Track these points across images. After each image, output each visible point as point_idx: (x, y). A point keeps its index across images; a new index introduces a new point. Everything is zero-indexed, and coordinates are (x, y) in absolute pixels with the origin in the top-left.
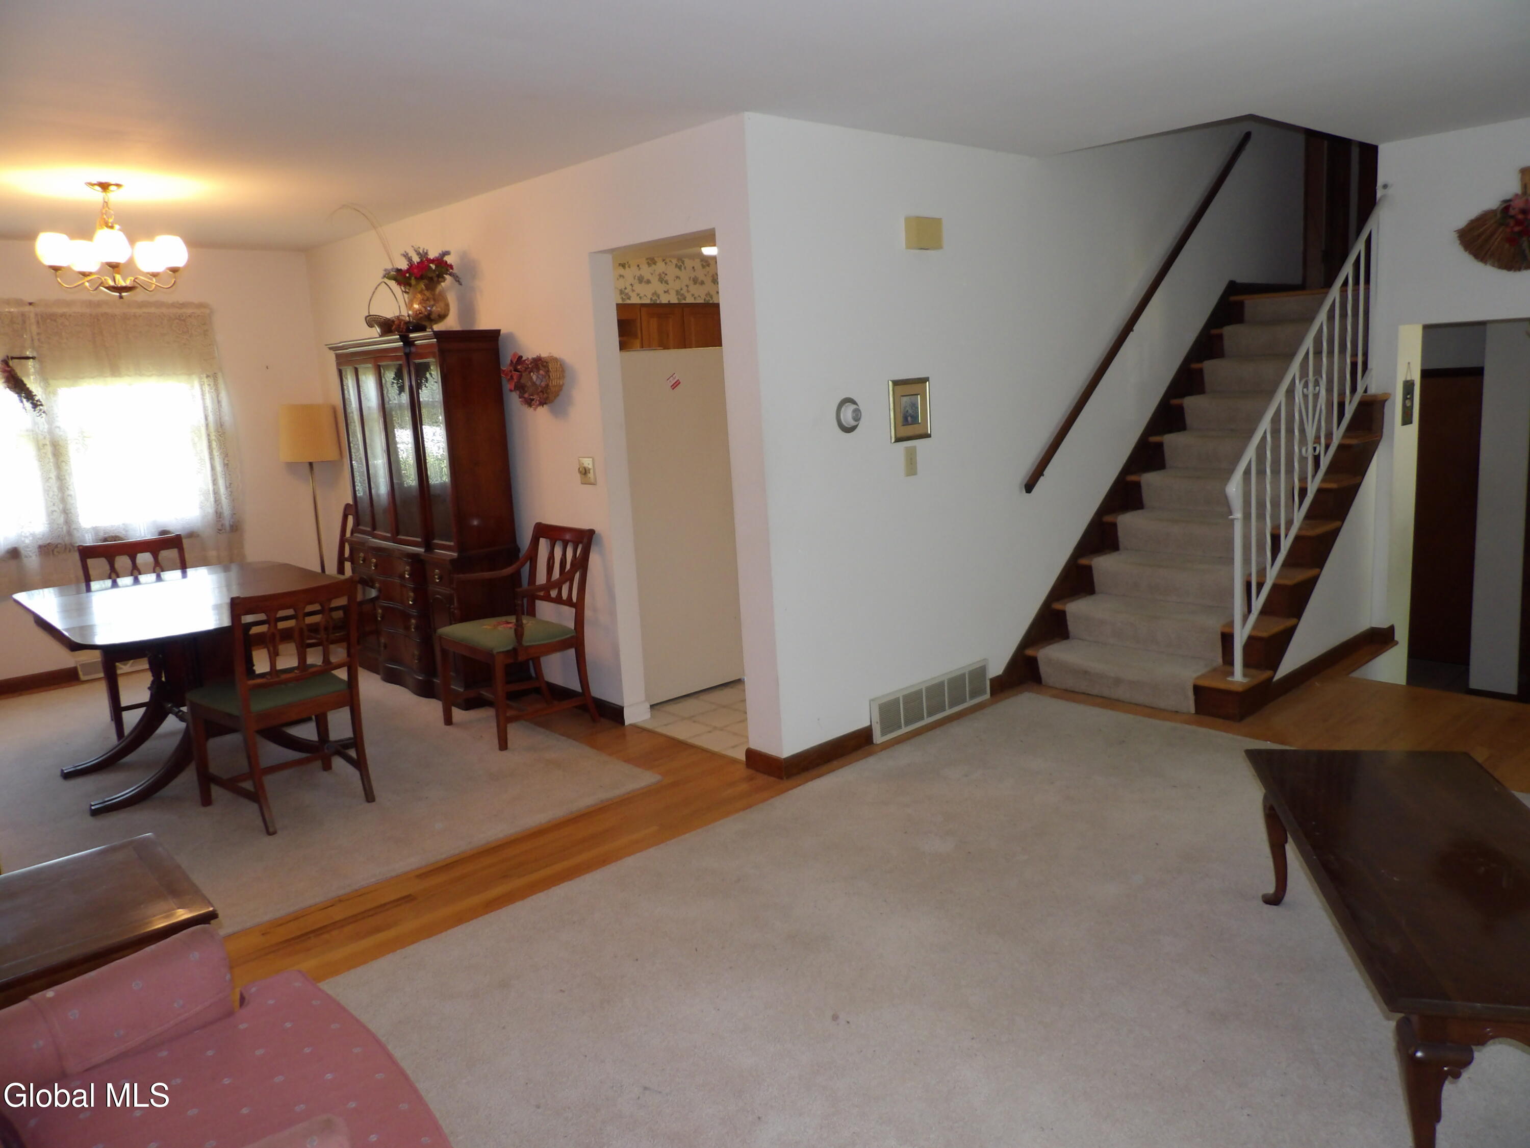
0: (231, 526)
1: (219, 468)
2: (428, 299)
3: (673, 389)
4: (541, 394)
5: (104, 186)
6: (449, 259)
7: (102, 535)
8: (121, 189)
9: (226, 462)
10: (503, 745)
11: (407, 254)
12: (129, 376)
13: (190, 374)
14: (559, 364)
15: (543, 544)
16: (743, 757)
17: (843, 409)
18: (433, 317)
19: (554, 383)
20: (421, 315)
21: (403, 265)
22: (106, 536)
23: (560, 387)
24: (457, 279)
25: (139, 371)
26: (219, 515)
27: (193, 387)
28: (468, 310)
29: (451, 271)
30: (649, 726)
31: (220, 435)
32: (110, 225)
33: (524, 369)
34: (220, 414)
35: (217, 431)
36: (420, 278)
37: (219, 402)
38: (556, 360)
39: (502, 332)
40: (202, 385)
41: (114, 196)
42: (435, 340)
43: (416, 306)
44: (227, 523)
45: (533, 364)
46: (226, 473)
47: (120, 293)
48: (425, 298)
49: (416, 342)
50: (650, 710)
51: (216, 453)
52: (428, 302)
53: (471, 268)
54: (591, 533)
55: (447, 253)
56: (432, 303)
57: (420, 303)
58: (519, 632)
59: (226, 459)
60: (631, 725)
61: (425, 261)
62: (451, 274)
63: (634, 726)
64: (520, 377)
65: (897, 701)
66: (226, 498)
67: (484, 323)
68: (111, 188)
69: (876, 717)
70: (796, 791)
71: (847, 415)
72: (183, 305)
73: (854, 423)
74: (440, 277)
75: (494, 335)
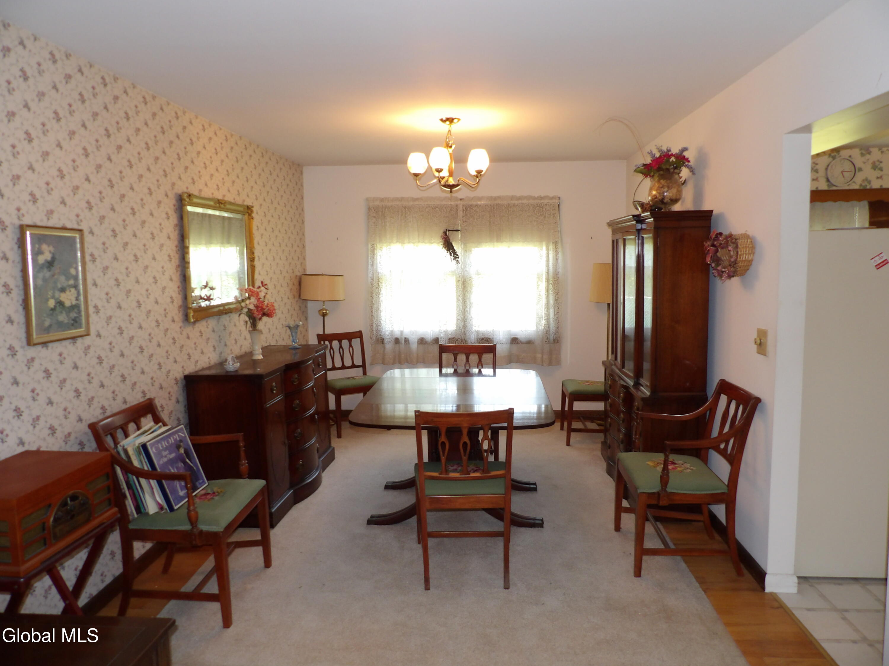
0: (554, 340)
1: (552, 302)
2: (663, 187)
3: (878, 268)
4: (729, 267)
5: (451, 120)
6: (686, 154)
7: (481, 336)
9: (557, 298)
10: (638, 573)
11: (651, 152)
12: (506, 242)
13: (541, 241)
14: (749, 240)
15: (724, 399)
18: (665, 201)
19: (744, 257)
20: (656, 200)
21: (648, 161)
22: (483, 337)
23: (749, 263)
24: (692, 170)
25: (512, 239)
26: (547, 332)
27: (542, 249)
28: (698, 196)
29: (687, 163)
30: (789, 603)
31: (555, 281)
32: (450, 145)
33: (718, 244)
34: (556, 267)
35: (554, 278)
36: (659, 169)
37: (557, 260)
38: (746, 236)
39: (714, 213)
40: (548, 249)
41: (456, 128)
42: (652, 219)
43: (654, 193)
44: (551, 338)
45: (724, 241)
46: (555, 305)
47: (451, 189)
48: (661, 186)
49: (647, 220)
50: (797, 585)
51: (551, 292)
52: (663, 189)
53: (702, 158)
54: (758, 400)
55: (685, 149)
56: (666, 189)
57: (657, 190)
58: (664, 479)
59: (557, 296)
60: (771, 594)
61: (667, 155)
62: (687, 166)
63: (774, 597)
64: (717, 251)
66: (553, 321)
67: (706, 207)
68: (455, 121)
72: (541, 198)
74: (677, 167)
75: (709, 214)
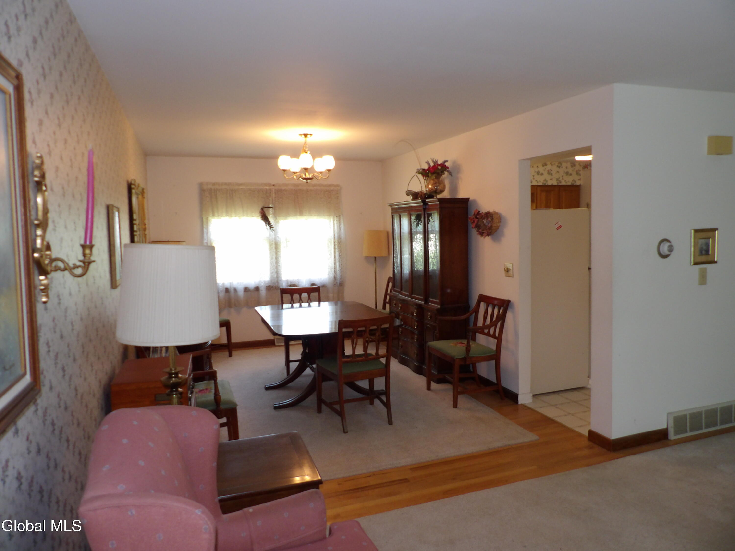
0: (340, 283)
1: (337, 257)
2: (436, 183)
3: (558, 230)
4: (488, 230)
5: (306, 135)
6: (447, 164)
7: (289, 284)
8: (312, 136)
9: (340, 255)
10: (455, 405)
11: (428, 162)
12: (306, 216)
13: (329, 216)
14: (498, 215)
15: (483, 305)
16: (586, 434)
17: (662, 245)
18: (438, 191)
19: (496, 225)
20: (432, 191)
21: (426, 167)
22: (291, 284)
23: (498, 227)
24: (450, 173)
25: (310, 214)
26: (335, 278)
27: (330, 221)
28: (454, 189)
29: (448, 169)
30: (531, 406)
31: (339, 243)
32: (306, 151)
33: (480, 217)
34: (340, 233)
35: (338, 241)
36: (433, 173)
37: (340, 228)
38: (497, 213)
39: (470, 199)
40: (334, 220)
41: (309, 140)
42: (438, 203)
43: (430, 186)
44: (338, 282)
45: (485, 215)
46: (340, 260)
47: (307, 181)
48: (435, 183)
49: (429, 203)
50: (532, 398)
51: (337, 251)
52: (436, 184)
53: (457, 168)
54: (509, 301)
55: (446, 161)
56: (438, 185)
57: (432, 185)
58: (468, 349)
59: (341, 253)
60: (521, 404)
61: (436, 165)
62: (448, 171)
63: (523, 405)
64: (478, 222)
65: (685, 416)
66: (339, 271)
67: (462, 195)
68: (308, 136)
69: (671, 424)
70: (620, 461)
71: (665, 248)
72: (330, 185)
73: (668, 253)
74: (442, 173)
75: (466, 200)
